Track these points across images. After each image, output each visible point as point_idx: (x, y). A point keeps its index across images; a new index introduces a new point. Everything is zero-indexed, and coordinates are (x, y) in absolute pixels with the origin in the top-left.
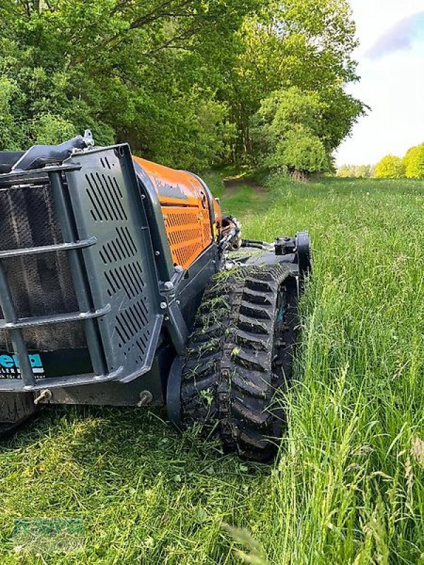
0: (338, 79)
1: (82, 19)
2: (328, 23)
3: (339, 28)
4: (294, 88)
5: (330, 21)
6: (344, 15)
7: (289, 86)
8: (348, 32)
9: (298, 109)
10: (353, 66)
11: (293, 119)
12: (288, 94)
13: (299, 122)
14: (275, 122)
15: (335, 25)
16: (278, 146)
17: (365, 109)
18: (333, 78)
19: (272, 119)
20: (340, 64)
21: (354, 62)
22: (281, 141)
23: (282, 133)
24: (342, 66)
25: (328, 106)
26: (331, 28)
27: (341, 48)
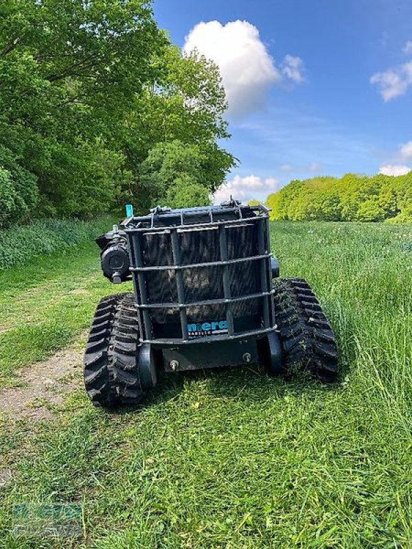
0: (213, 136)
1: (5, 75)
2: (201, 88)
3: (211, 94)
4: (177, 141)
5: (203, 86)
6: (214, 82)
7: (172, 139)
8: (219, 97)
9: (183, 159)
10: (225, 125)
11: (178, 167)
12: (172, 145)
13: (184, 171)
14: (163, 170)
15: (208, 90)
16: (168, 192)
17: (235, 161)
18: (208, 134)
19: (160, 167)
20: (214, 124)
21: (225, 123)
22: (170, 186)
23: (170, 180)
24: (215, 125)
25: (207, 158)
26: (204, 92)
27: (213, 109)
